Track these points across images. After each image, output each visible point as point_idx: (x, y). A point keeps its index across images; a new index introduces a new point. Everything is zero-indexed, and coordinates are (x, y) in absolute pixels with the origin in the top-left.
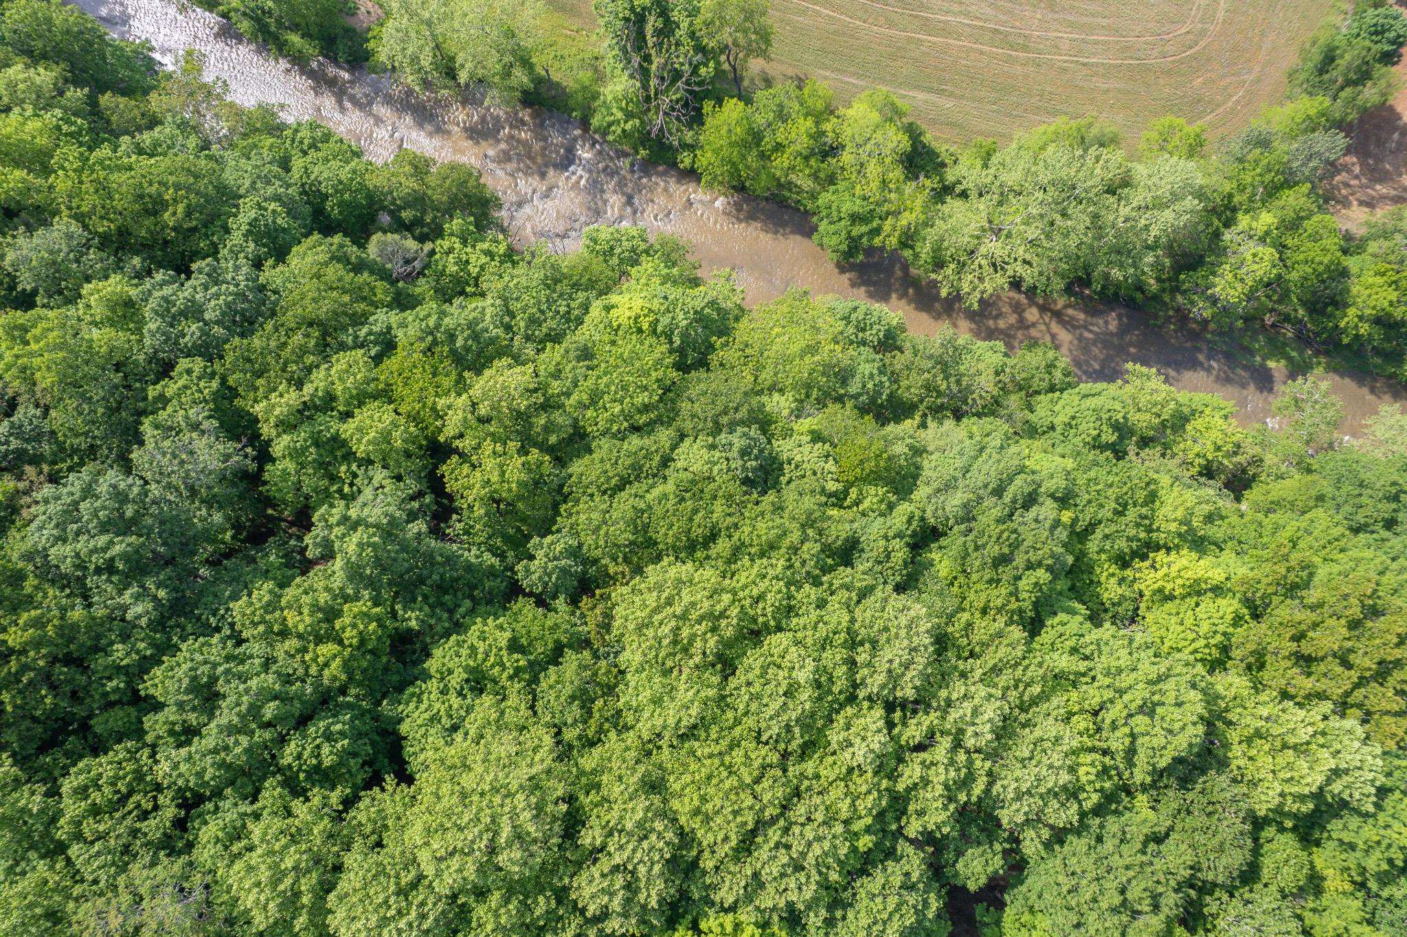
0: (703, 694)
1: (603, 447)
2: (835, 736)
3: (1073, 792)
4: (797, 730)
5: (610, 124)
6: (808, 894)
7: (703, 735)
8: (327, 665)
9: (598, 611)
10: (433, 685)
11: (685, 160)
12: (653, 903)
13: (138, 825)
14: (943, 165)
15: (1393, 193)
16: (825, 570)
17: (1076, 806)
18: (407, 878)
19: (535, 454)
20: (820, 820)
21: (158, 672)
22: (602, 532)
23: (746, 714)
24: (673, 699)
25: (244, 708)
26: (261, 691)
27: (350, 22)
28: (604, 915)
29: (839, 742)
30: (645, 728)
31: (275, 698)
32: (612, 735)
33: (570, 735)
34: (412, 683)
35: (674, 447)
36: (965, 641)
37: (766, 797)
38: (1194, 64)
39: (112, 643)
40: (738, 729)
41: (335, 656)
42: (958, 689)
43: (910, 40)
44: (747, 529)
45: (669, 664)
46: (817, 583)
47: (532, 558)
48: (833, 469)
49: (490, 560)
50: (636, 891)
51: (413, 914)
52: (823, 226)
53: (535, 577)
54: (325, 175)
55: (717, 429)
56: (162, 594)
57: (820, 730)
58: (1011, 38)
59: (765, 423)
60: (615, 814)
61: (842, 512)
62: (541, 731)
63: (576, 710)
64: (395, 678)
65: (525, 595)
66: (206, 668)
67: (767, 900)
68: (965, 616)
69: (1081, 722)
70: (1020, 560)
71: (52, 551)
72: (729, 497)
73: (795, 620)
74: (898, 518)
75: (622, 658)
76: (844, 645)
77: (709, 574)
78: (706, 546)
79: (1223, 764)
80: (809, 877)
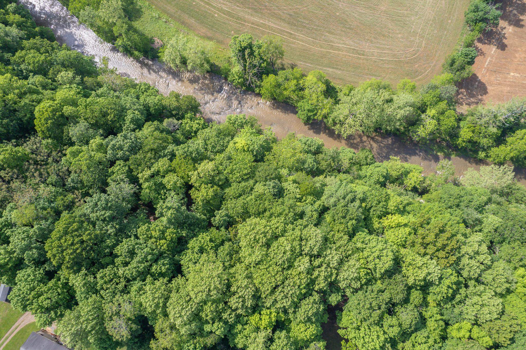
0: (262, 253)
1: (234, 185)
2: (296, 264)
3: (359, 279)
4: (286, 262)
5: (234, 80)
6: (289, 304)
7: (262, 263)
8: (162, 246)
9: (234, 231)
10: (190, 251)
11: (257, 90)
12: (249, 306)
13: (116, 286)
14: (337, 92)
15: (476, 101)
16: (296, 220)
17: (359, 283)
18: (187, 299)
19: (215, 187)
20: (292, 285)
21: (119, 247)
22: (235, 210)
23: (273, 258)
24: (254, 254)
25: (143, 257)
26: (147, 252)
27: (152, 46)
28: (237, 309)
29: (297, 266)
30: (247, 262)
31: (150, 254)
32: (238, 264)
33: (227, 264)
34: (184, 250)
35: (254, 185)
36: (332, 239)
37: (278, 279)
38: (415, 60)
39: (106, 240)
40: (271, 262)
41: (165, 244)
42: (329, 251)
43: (327, 52)
44: (274, 209)
45: (253, 245)
46: (293, 224)
47: (215, 216)
48: (299, 191)
49: (203, 217)
50: (245, 302)
51: (190, 307)
52: (299, 112)
53: (217, 222)
54: (151, 101)
55: (266, 180)
56: (117, 226)
57: (293, 263)
58: (359, 52)
59: (279, 178)
60: (239, 284)
61: (301, 203)
62: (219, 263)
63: (228, 258)
64: (179, 249)
65: (213, 226)
66: (131, 246)
67: (278, 306)
68: (333, 233)
69: (362, 261)
70: (348, 218)
71: (90, 215)
72: (270, 200)
73: (286, 234)
74: (316, 205)
75: (240, 244)
76: (299, 240)
77: (264, 221)
78: (263, 213)
79: (401, 272)
80: (289, 300)
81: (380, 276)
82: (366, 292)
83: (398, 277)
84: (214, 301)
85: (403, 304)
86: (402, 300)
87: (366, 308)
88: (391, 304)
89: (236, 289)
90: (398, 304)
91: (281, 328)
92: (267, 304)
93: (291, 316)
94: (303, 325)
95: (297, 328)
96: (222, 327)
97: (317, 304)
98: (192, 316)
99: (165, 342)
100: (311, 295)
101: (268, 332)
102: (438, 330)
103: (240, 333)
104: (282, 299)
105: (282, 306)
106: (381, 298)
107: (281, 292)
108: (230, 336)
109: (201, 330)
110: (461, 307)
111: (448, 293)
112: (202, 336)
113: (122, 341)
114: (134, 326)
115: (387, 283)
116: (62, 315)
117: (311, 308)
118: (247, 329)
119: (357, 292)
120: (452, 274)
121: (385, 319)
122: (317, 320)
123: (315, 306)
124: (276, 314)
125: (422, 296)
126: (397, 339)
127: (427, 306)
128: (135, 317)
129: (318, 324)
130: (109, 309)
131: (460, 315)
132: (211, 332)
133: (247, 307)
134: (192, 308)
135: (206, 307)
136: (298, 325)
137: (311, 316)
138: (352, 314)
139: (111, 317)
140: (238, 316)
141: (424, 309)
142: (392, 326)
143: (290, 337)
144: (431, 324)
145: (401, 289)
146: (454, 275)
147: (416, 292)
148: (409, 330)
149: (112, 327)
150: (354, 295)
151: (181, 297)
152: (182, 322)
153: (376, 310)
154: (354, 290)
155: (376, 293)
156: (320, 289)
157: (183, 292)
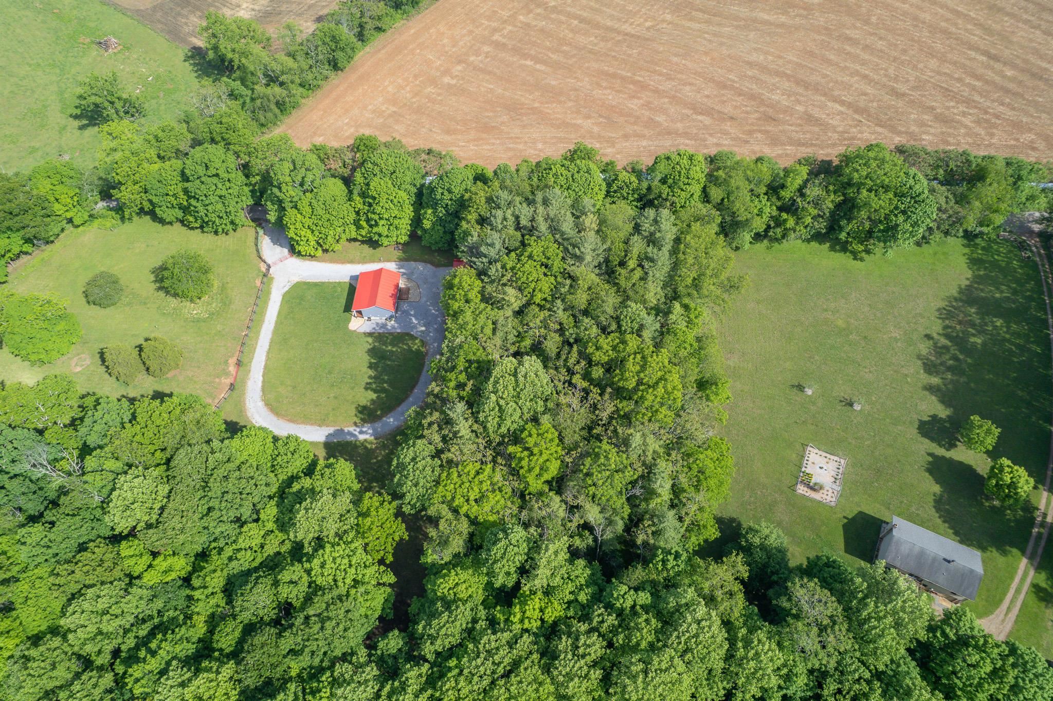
81: (288, 685)
82: (325, 653)
83: (251, 681)
84: (635, 649)
85: (259, 622)
86: (259, 631)
87: (334, 621)
88: (282, 625)
89: (592, 672)
90: (269, 624)
91: (503, 591)
92: (529, 640)
93: (482, 613)
94: (461, 596)
95: (473, 589)
96: (617, 599)
97: (429, 635)
98: (676, 621)
99: (722, 574)
100: (438, 654)
101: (528, 585)
102: (207, 570)
103: (581, 585)
104: (497, 649)
105: (499, 634)
106: (299, 639)
107: (499, 664)
108: (600, 581)
109: (655, 595)
110: (147, 612)
111: (161, 641)
112: (654, 583)
113: (802, 578)
114: (786, 604)
115: (278, 669)
116: (931, 629)
117: (441, 628)
118: (567, 592)
119: (344, 654)
120: (137, 680)
121: (301, 596)
122: (433, 603)
123: (432, 631)
124: (512, 618)
125: (216, 637)
126: (289, 559)
127: (213, 615)
128: (786, 621)
129: (431, 595)
130: (842, 637)
131: (154, 596)
132: (636, 589)
133: (569, 636)
134: (678, 637)
135: (650, 639)
136: (470, 596)
137: (443, 613)
138: (363, 611)
139: (834, 623)
140: (585, 617)
141: (219, 610)
142: (291, 582)
143: (487, 574)
144: (216, 581)
145: (253, 654)
146: (133, 678)
147: (224, 646)
148: (261, 573)
149: (826, 603)
150: (352, 649)
151: (702, 660)
152: (694, 610)
153: (314, 615)
154: (349, 658)
155: (307, 650)
156: (417, 664)
157: (700, 670)
